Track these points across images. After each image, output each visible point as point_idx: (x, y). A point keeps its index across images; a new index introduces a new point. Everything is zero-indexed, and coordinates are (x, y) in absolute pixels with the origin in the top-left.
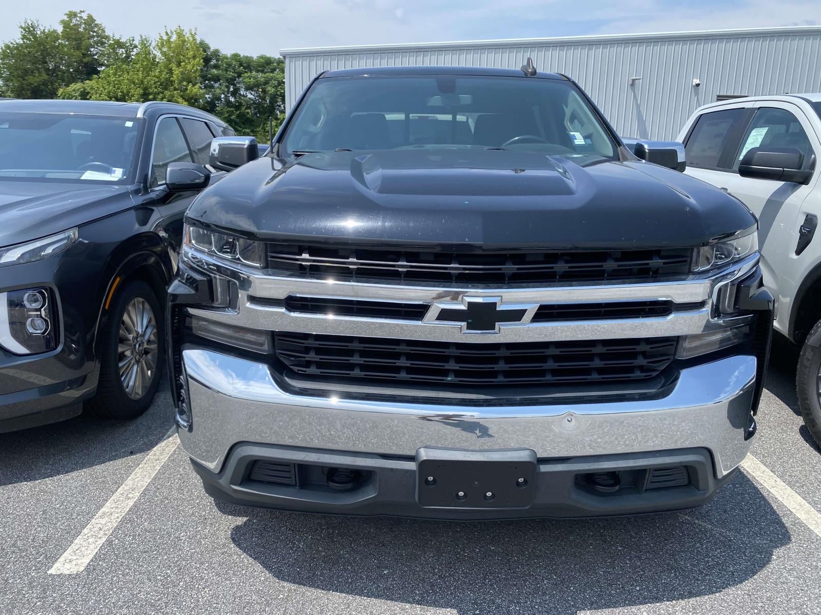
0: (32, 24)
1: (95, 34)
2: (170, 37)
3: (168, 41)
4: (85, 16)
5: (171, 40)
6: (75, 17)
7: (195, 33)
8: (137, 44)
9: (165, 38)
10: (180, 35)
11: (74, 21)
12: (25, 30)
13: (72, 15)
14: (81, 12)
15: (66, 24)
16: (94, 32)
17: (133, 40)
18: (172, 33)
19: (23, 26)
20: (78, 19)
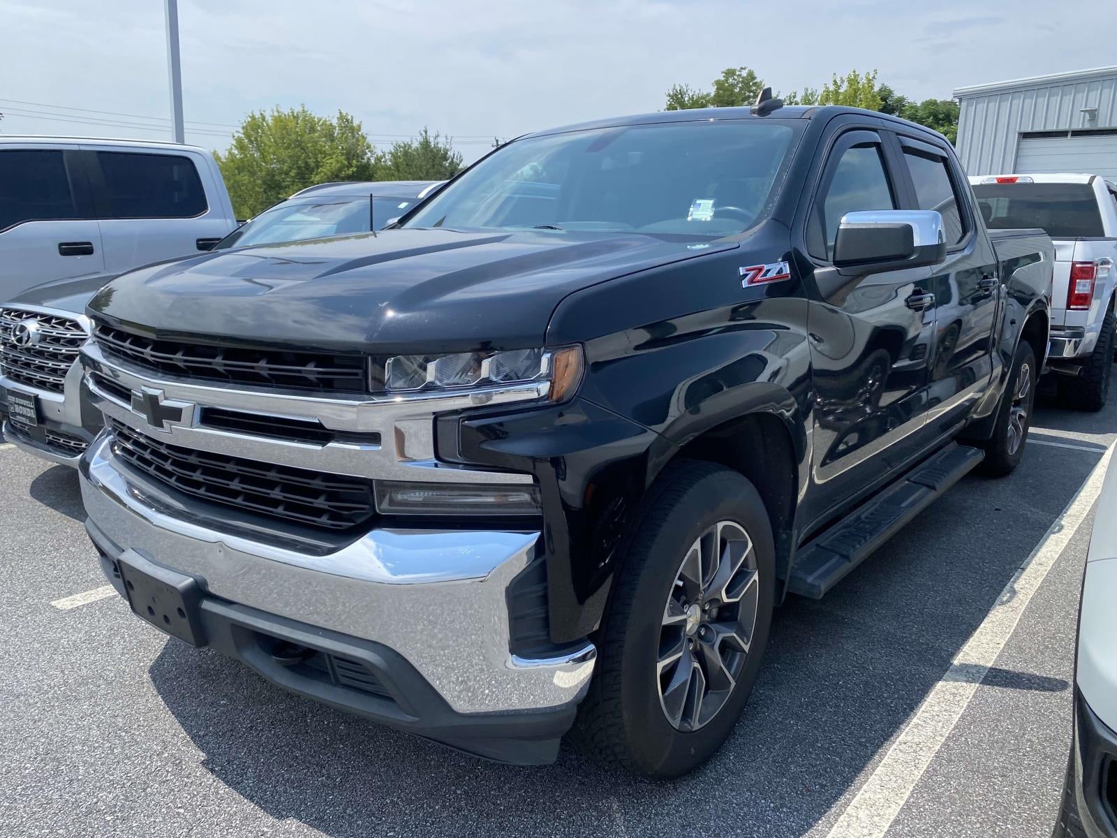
0: (680, 90)
1: (752, 94)
2: (839, 87)
3: (837, 93)
4: (744, 73)
5: (840, 91)
6: (732, 76)
7: (874, 78)
8: (799, 101)
9: (832, 88)
10: (853, 81)
11: (730, 80)
12: (672, 98)
13: (730, 73)
14: (742, 68)
15: (719, 85)
16: (751, 91)
17: (794, 97)
18: (843, 82)
19: (671, 93)
20: (736, 77)
